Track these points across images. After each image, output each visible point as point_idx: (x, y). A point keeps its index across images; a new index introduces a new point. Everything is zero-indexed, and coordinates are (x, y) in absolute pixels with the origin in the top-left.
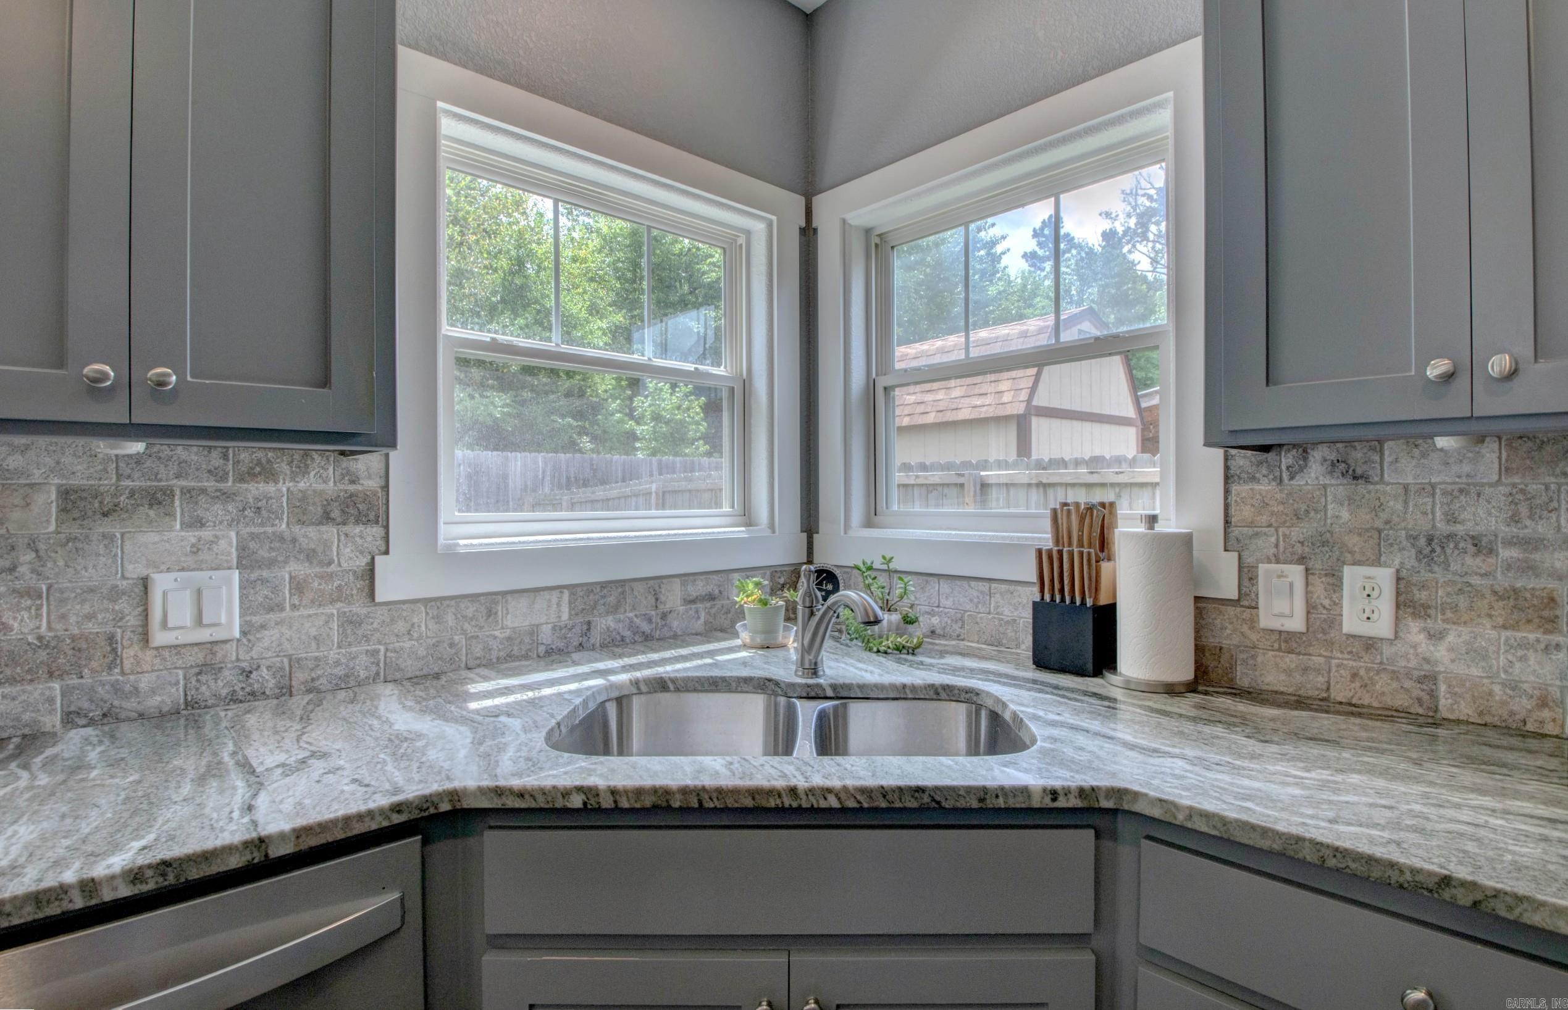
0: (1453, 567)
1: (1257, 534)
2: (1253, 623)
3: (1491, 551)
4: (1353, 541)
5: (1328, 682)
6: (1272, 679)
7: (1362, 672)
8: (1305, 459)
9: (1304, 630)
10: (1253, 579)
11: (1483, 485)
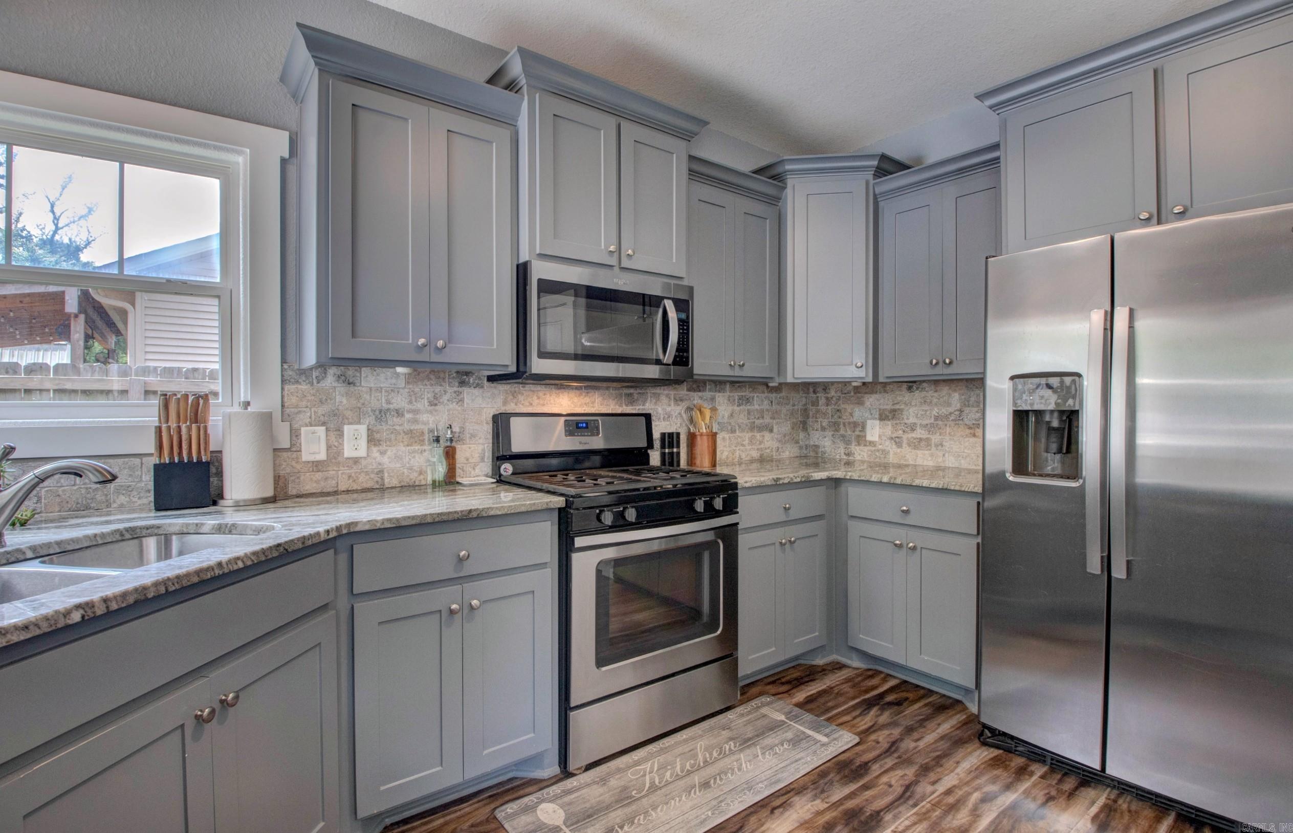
0: (390, 422)
1: (300, 412)
2: (297, 460)
3: (403, 415)
4: (348, 414)
5: (337, 483)
6: (309, 487)
7: (353, 475)
8: (325, 373)
9: (325, 459)
10: (298, 436)
11: (399, 388)
